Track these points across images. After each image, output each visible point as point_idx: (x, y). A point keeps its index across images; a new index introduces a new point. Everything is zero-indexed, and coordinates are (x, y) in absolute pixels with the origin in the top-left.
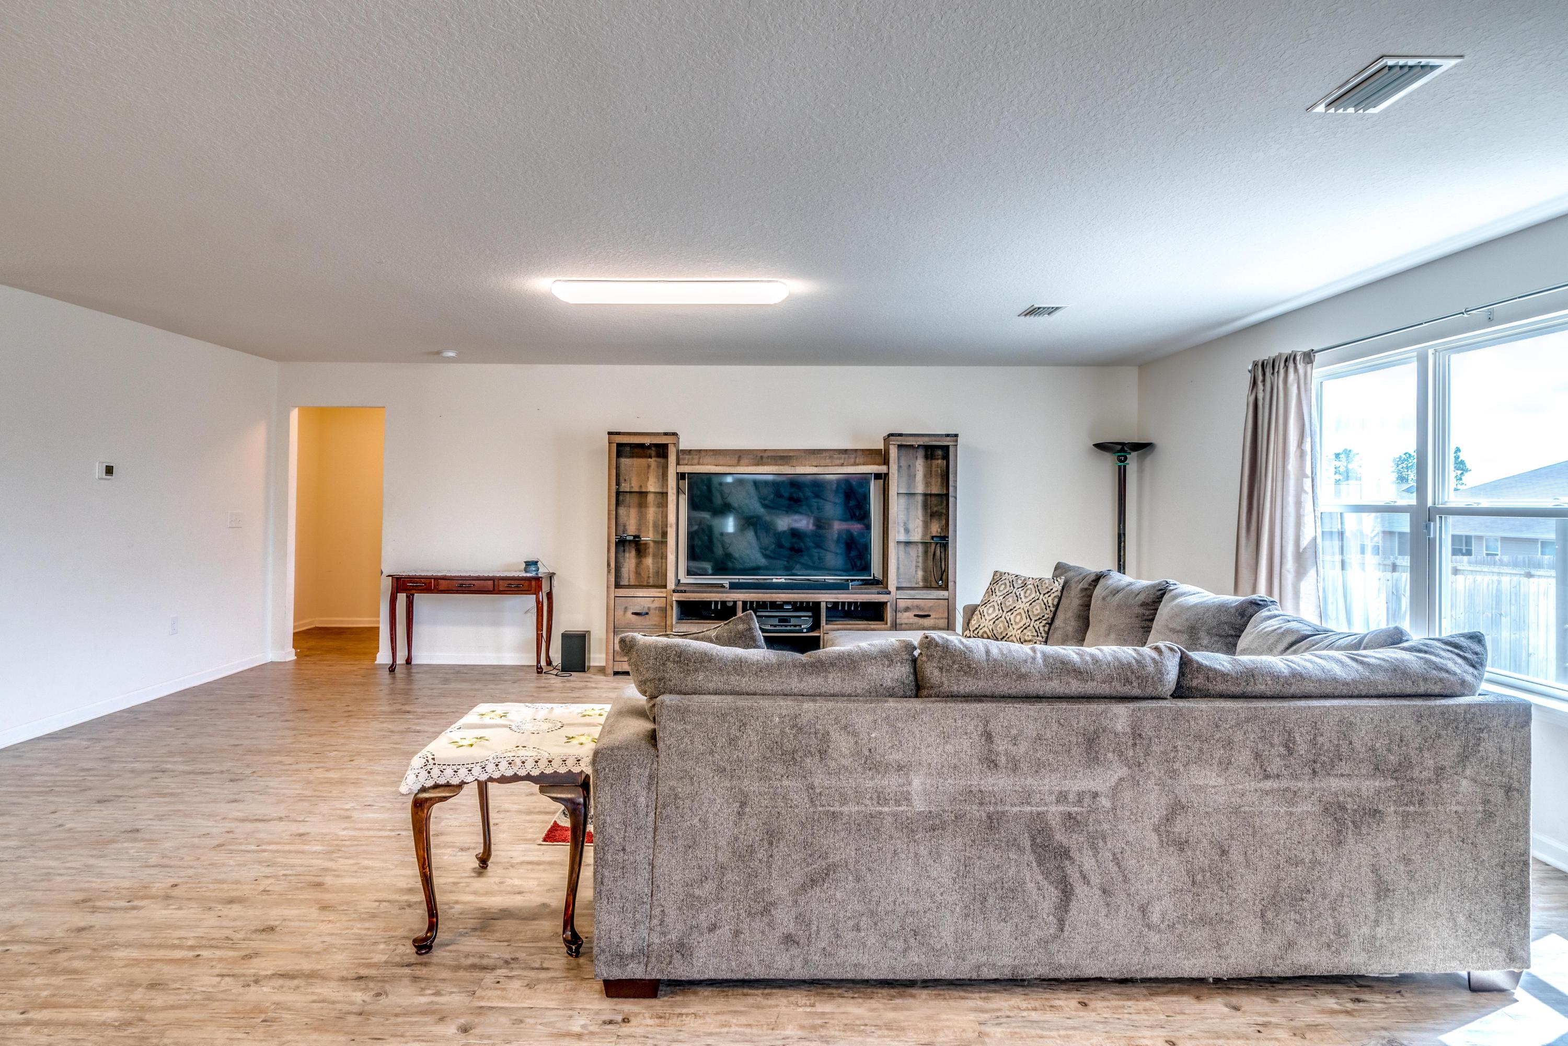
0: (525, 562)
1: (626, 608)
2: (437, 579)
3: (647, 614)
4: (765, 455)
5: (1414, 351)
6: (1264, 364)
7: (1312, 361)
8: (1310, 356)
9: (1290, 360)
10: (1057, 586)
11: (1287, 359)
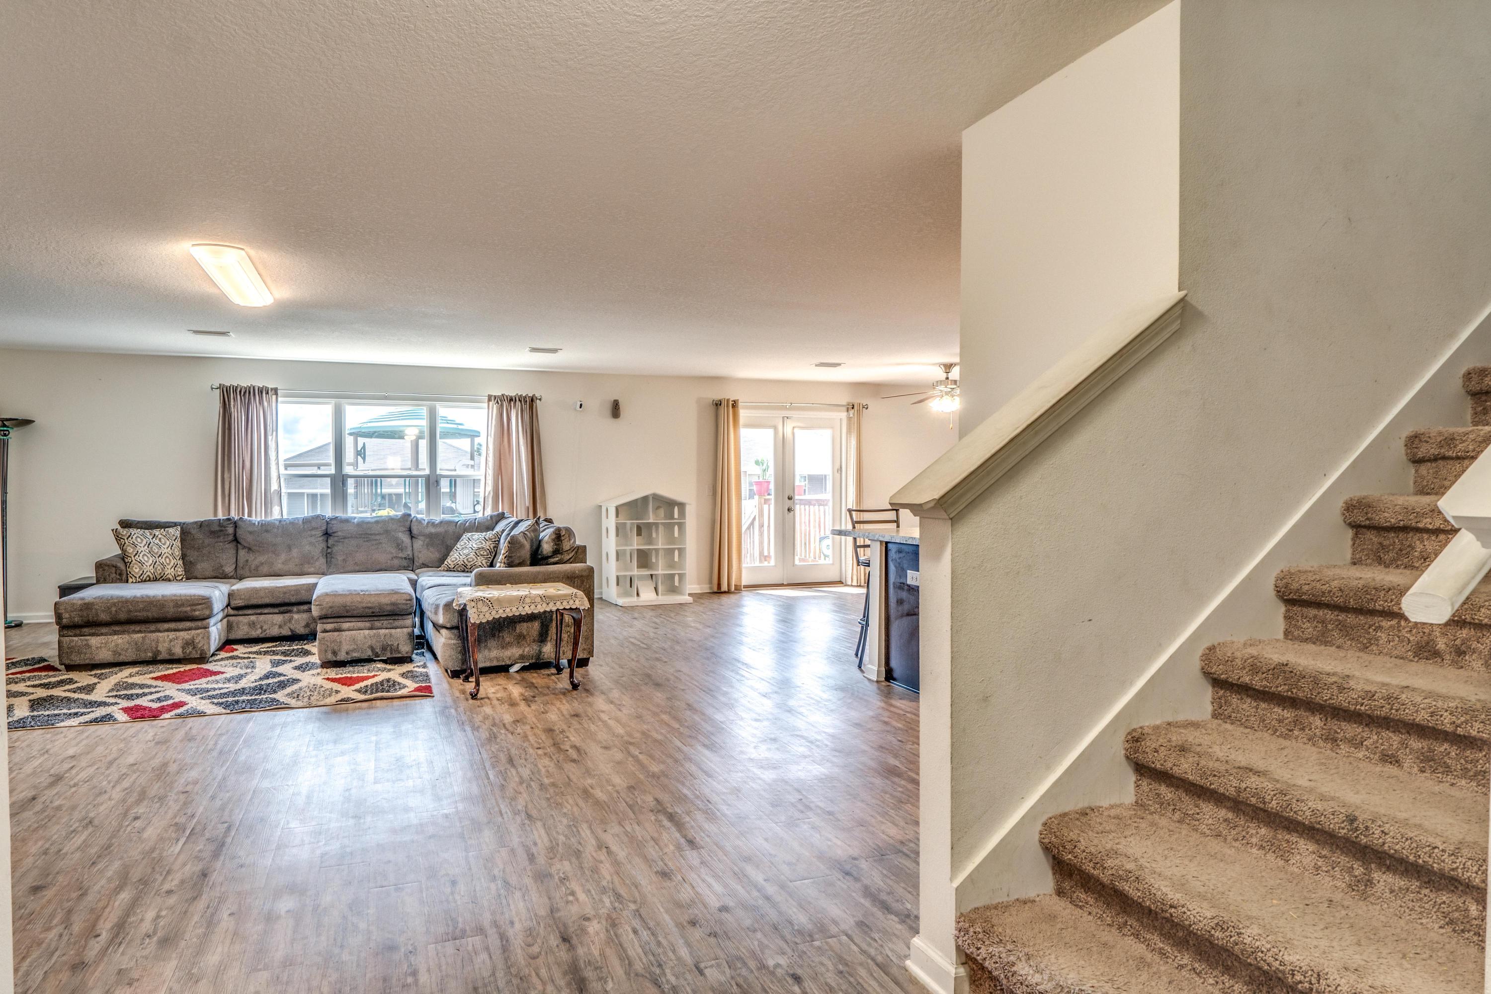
5: (333, 401)
6: (235, 389)
7: (276, 394)
8: (275, 391)
9: (262, 391)
10: (178, 533)
11: (261, 391)
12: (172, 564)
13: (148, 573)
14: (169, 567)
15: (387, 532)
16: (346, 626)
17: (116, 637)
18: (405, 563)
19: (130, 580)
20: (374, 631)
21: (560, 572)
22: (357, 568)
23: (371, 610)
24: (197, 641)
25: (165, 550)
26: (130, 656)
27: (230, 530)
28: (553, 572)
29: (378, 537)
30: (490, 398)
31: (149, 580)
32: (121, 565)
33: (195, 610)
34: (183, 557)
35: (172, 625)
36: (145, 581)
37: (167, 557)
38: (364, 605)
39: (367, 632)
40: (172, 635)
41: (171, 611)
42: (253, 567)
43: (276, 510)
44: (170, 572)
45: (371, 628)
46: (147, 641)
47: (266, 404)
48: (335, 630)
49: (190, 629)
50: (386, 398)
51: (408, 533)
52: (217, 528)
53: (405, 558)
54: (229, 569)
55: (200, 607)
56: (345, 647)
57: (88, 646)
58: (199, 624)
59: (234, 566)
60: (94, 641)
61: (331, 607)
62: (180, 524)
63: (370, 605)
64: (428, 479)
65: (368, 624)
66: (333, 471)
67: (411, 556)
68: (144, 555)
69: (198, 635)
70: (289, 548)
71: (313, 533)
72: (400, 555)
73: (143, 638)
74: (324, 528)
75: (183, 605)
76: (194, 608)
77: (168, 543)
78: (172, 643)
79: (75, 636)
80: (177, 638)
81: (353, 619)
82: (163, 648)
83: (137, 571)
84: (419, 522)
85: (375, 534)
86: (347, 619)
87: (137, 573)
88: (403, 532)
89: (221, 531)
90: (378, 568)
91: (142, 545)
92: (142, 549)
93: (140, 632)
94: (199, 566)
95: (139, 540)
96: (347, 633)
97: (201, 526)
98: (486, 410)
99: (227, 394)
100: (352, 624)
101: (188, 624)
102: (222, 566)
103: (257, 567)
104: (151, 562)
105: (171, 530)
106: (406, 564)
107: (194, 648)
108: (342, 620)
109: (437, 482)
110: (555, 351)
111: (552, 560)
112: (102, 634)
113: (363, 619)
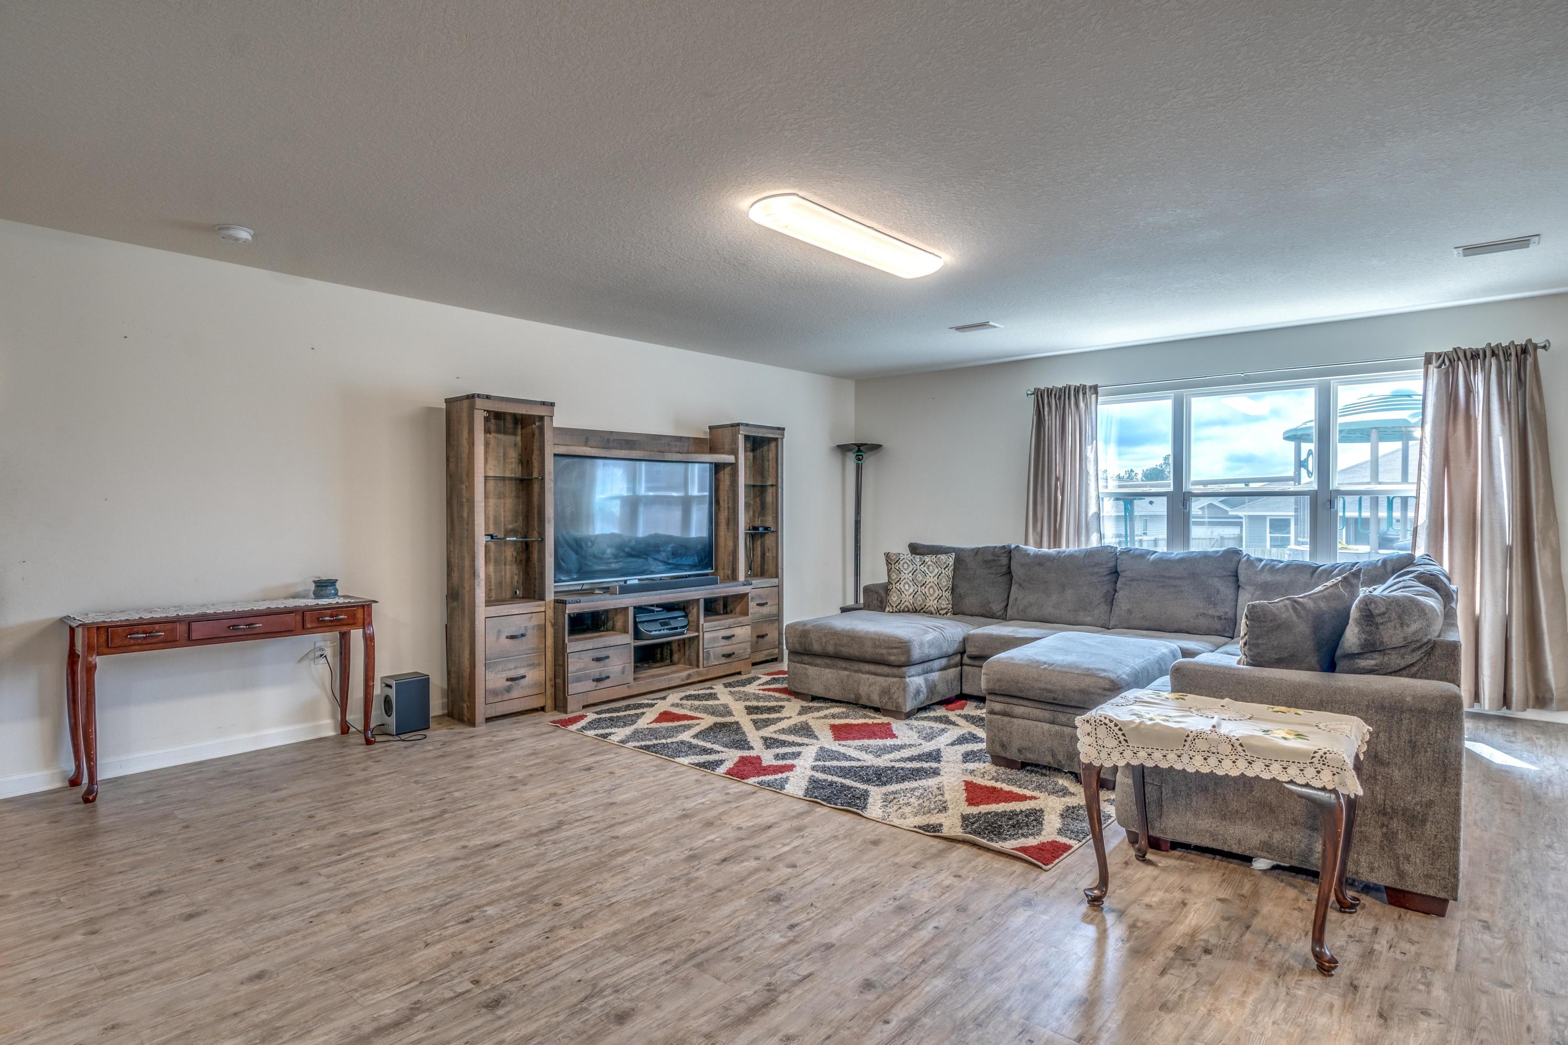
0: (315, 582)
1: (499, 631)
2: (189, 621)
3: (523, 635)
4: (612, 437)
5: (1172, 393)
6: (1050, 392)
7: (1096, 393)
8: (1095, 389)
9: (1080, 390)
10: (951, 561)
11: (1077, 389)
12: (936, 595)
13: (907, 603)
14: (932, 599)
15: (1194, 576)
16: (1019, 710)
17: (827, 670)
18: (1218, 625)
19: (887, 609)
20: (1057, 727)
21: (1361, 693)
22: (1146, 624)
23: (1051, 695)
24: (893, 691)
25: (931, 579)
26: (835, 694)
27: (1004, 561)
28: (1345, 691)
29: (1178, 582)
30: (1428, 359)
31: (908, 611)
32: (882, 592)
33: (890, 654)
34: (953, 590)
35: (872, 668)
36: (903, 611)
37: (931, 587)
38: (1042, 685)
39: (1046, 726)
40: (872, 678)
41: (869, 651)
42: (1021, 607)
43: (1094, 538)
44: (932, 603)
45: (1053, 722)
46: (851, 681)
47: (1082, 405)
48: (1004, 714)
49: (887, 676)
50: (1246, 380)
51: (1232, 579)
52: (990, 557)
53: (1220, 618)
54: (997, 607)
55: (895, 651)
56: (1016, 743)
57: (807, 676)
58: (895, 671)
59: (1004, 604)
60: (812, 671)
61: (999, 680)
62: (953, 550)
63: (1049, 687)
64: (1314, 496)
65: (1047, 715)
66: (1171, 489)
67: (1230, 614)
68: (907, 583)
69: (894, 683)
70: (1063, 587)
71: (1096, 570)
72: (1211, 612)
73: (848, 676)
74: (1111, 564)
75: (880, 646)
76: (890, 651)
77: (936, 571)
78: (871, 689)
79: (799, 662)
80: (875, 684)
81: (1030, 704)
82: (863, 690)
83: (894, 599)
84: (1251, 562)
85: (1175, 578)
86: (1021, 702)
87: (895, 602)
88: (1221, 577)
89: (994, 561)
90: (1176, 627)
91: (907, 572)
92: (906, 576)
93: (845, 669)
94: (967, 601)
95: (906, 566)
96: (1020, 721)
97: (976, 554)
98: (1421, 382)
99: (1041, 397)
100: (1027, 710)
101: (886, 670)
102: (989, 603)
103: (1024, 611)
104: (911, 590)
105: (943, 557)
106: (1219, 627)
107: (890, 698)
108: (1014, 701)
109: (1331, 503)
110: (1522, 242)
111: (1364, 663)
112: (816, 665)
113: (1037, 705)
